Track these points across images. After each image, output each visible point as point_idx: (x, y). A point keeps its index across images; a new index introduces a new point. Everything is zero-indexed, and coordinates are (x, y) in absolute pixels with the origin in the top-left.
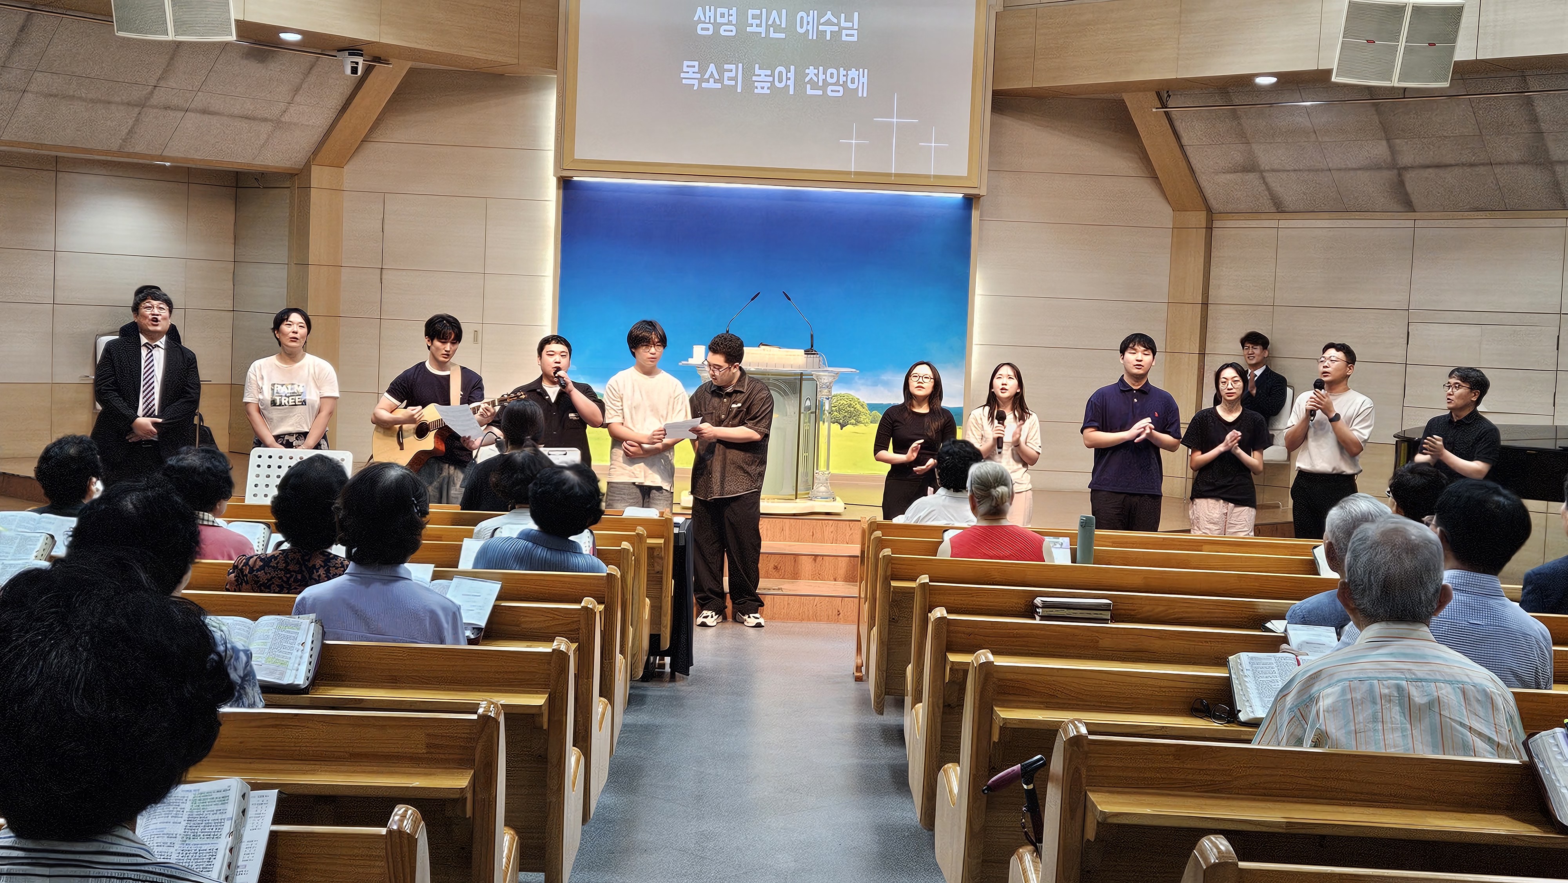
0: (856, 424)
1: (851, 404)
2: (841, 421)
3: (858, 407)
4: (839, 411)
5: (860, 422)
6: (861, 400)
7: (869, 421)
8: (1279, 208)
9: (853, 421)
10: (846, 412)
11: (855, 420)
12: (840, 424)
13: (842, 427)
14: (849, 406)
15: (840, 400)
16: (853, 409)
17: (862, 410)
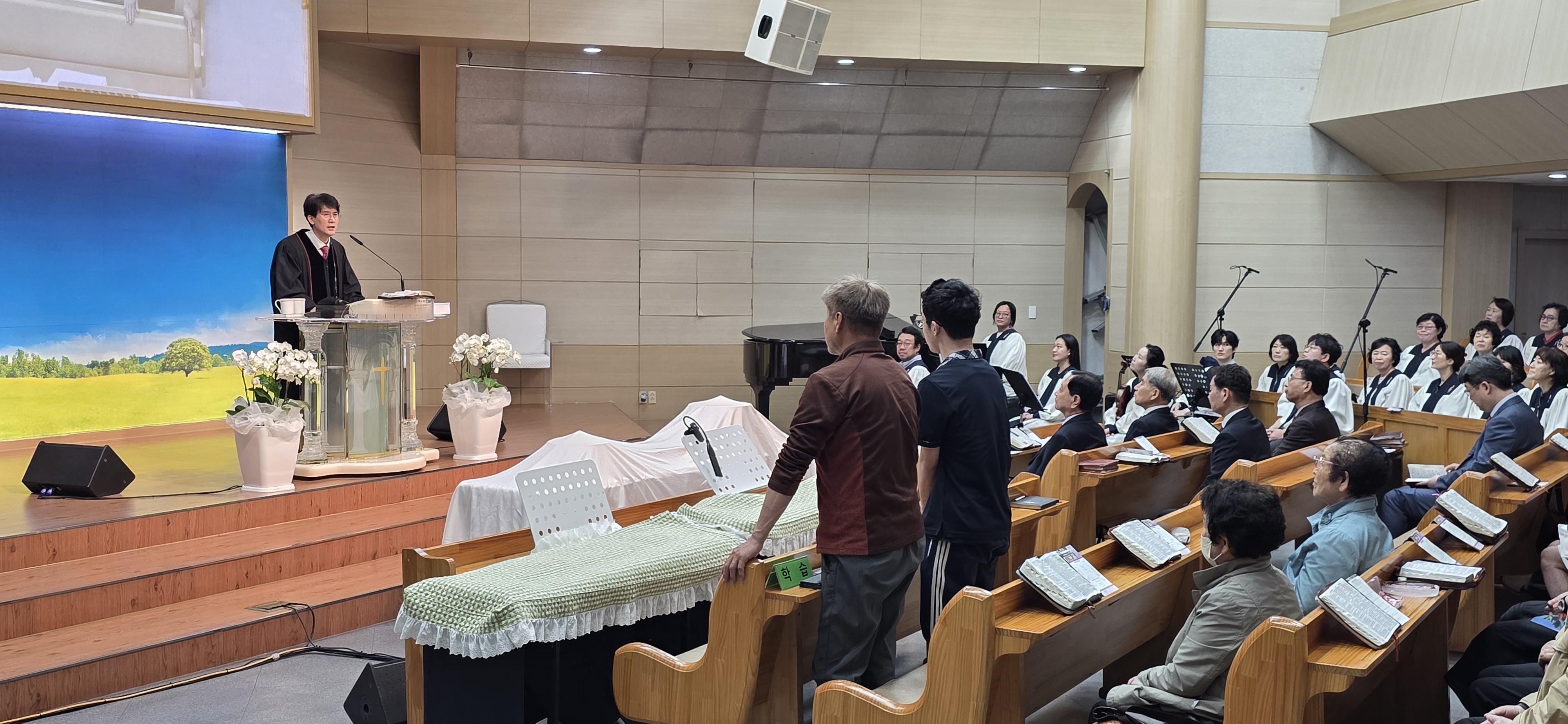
0: (199, 370)
1: (194, 349)
2: (186, 368)
3: (200, 351)
4: (184, 357)
5: (203, 367)
6: (203, 344)
7: (211, 365)
8: (523, 154)
9: (197, 366)
10: (190, 357)
11: (199, 365)
12: (185, 370)
13: (187, 373)
14: (193, 351)
15: (184, 345)
16: (196, 354)
17: (204, 354)
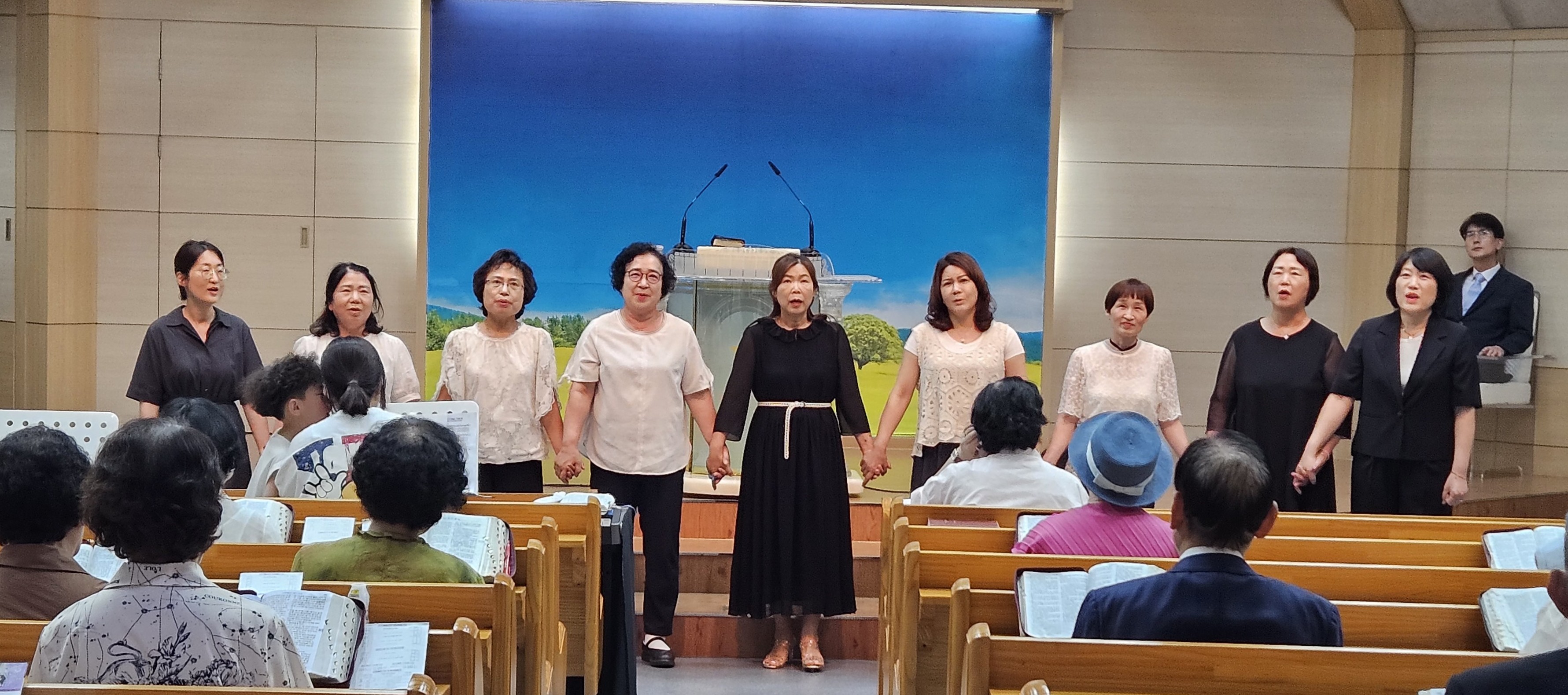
0: (881, 361)
1: (873, 331)
3: (885, 334)
5: (888, 358)
6: (889, 324)
8: (1515, 22)
9: (877, 356)
10: (867, 342)
11: (880, 354)
14: (872, 333)
15: (858, 324)
16: (876, 338)
17: (890, 339)
